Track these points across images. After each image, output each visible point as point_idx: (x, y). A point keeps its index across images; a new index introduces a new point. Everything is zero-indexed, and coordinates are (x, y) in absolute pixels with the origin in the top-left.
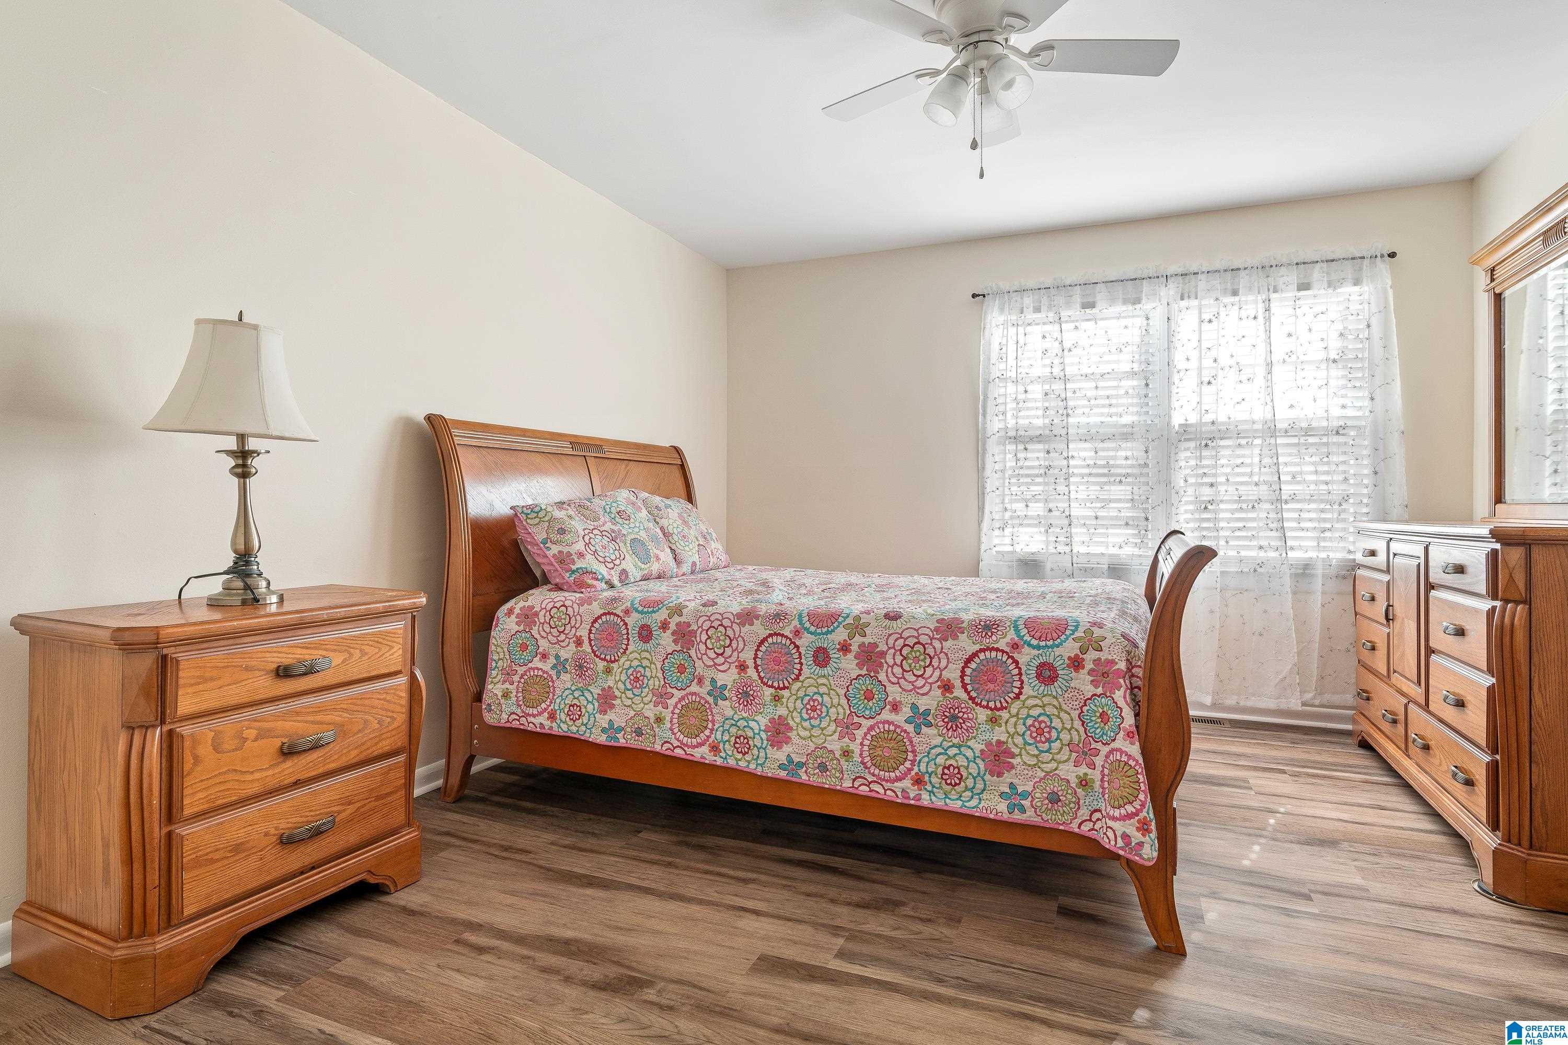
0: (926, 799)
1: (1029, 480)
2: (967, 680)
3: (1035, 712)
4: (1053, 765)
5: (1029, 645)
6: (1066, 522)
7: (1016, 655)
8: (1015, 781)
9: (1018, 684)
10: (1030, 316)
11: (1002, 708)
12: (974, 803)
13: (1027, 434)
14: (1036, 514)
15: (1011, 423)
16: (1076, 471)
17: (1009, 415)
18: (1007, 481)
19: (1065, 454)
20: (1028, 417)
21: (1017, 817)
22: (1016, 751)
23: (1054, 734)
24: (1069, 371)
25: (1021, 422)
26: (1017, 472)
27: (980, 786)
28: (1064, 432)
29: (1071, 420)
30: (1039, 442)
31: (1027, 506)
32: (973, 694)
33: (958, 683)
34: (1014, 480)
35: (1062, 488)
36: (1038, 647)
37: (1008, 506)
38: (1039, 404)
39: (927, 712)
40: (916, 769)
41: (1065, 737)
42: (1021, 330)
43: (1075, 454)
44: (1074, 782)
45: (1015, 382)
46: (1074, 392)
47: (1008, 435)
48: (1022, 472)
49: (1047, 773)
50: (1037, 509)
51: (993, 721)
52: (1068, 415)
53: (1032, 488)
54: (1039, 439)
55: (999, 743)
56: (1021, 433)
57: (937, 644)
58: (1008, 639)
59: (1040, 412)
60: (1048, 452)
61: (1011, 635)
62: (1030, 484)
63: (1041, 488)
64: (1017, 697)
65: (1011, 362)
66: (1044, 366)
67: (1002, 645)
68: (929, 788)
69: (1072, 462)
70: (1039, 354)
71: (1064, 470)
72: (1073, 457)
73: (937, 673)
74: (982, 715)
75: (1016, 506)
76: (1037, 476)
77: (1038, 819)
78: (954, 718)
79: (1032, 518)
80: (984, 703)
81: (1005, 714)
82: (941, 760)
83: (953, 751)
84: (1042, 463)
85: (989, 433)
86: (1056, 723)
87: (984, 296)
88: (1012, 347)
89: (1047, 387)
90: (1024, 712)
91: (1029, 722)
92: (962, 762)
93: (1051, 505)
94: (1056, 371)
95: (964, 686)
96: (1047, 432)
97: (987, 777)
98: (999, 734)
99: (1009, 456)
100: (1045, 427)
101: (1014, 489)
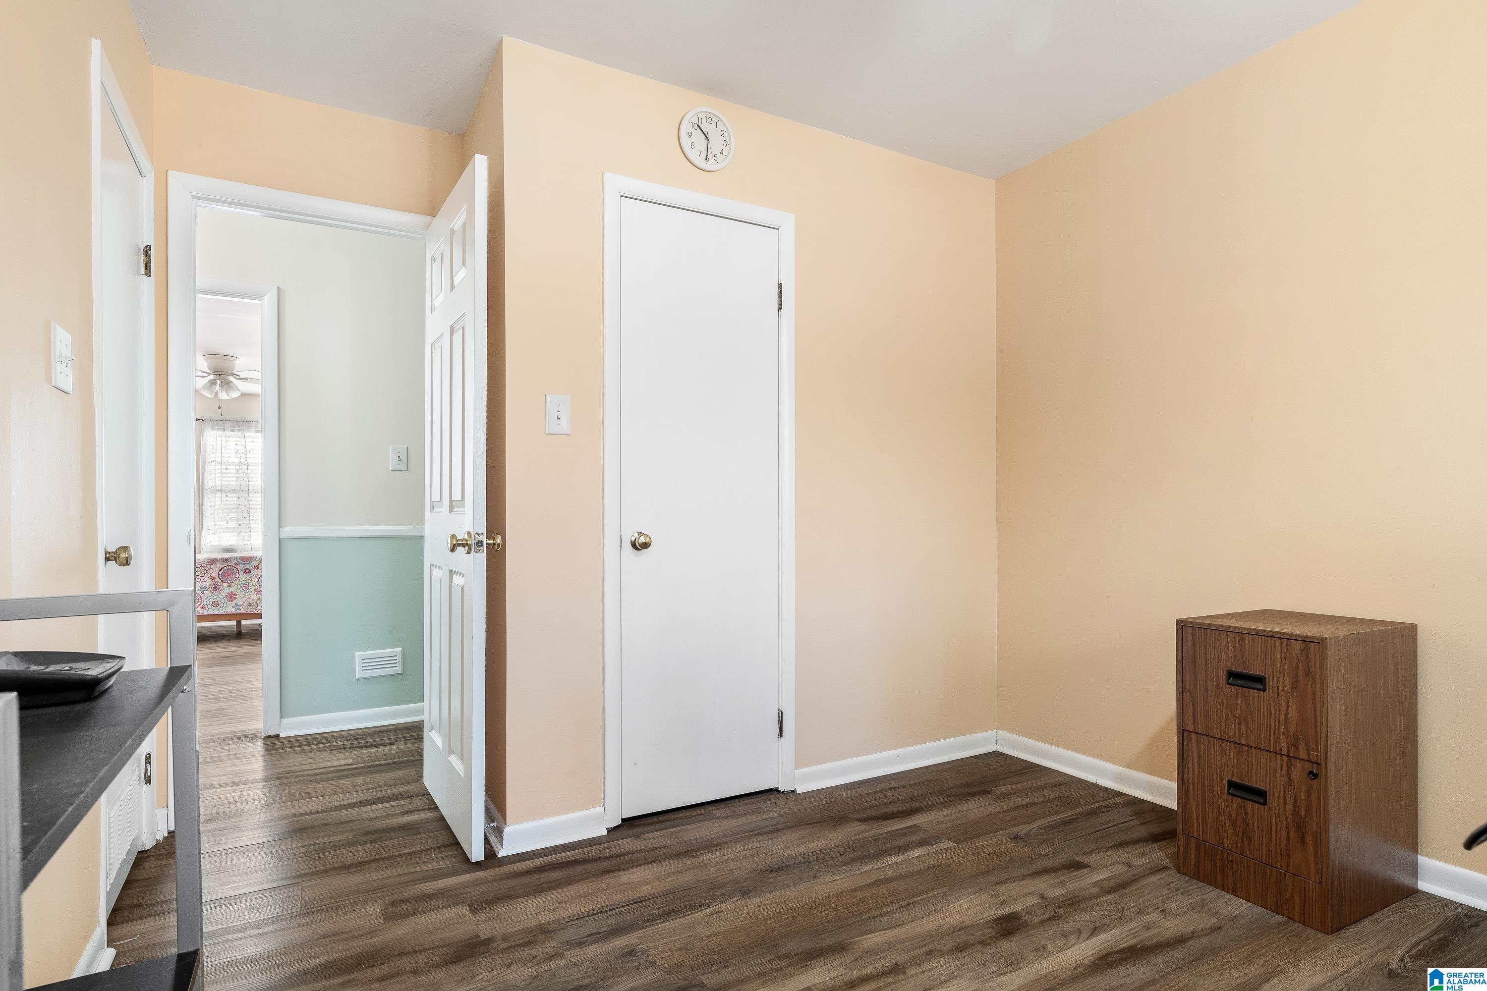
0: (206, 613)
1: (228, 511)
2: (220, 576)
3: (243, 582)
4: (250, 596)
5: (242, 564)
6: (248, 530)
7: (237, 567)
8: (237, 602)
9: (238, 575)
10: (229, 433)
11: (233, 582)
12: (223, 610)
13: (227, 489)
14: (232, 527)
15: (218, 483)
16: (253, 507)
17: (217, 479)
18: (216, 511)
19: (247, 499)
20: (228, 481)
21: (238, 612)
22: (238, 594)
23: (250, 587)
24: (250, 461)
25: (223, 483)
26: (222, 507)
27: (225, 605)
28: (247, 489)
29: (250, 483)
30: (234, 493)
31: (227, 523)
32: (222, 580)
33: (217, 577)
34: (220, 511)
35: (246, 515)
36: (244, 564)
37: (217, 523)
38: (233, 475)
39: (206, 587)
40: (202, 604)
41: (253, 588)
42: (224, 439)
43: (252, 499)
44: (256, 599)
45: (221, 464)
46: (252, 471)
47: (217, 489)
48: (224, 507)
49: (248, 598)
50: (232, 524)
51: (230, 586)
52: (249, 481)
53: (230, 514)
54: (234, 491)
55: (232, 592)
56: (223, 488)
57: (209, 566)
58: (234, 563)
59: (235, 479)
60: (239, 498)
61: (235, 561)
62: (229, 512)
63: (235, 515)
64: (238, 579)
65: (219, 454)
66: (236, 457)
67: (232, 564)
68: (207, 609)
69: (251, 503)
70: (234, 451)
71: (247, 506)
72: (251, 500)
73: (209, 575)
74: (226, 585)
75: (221, 523)
76: (232, 509)
77: (245, 611)
78: (216, 587)
79: (230, 529)
80: (226, 582)
81: (233, 584)
82: (211, 600)
83: (215, 597)
84: (235, 503)
85: (205, 487)
86: (250, 584)
87: (203, 420)
88: (219, 447)
89: (238, 467)
90: (240, 583)
91: (242, 585)
92: (219, 599)
93: (240, 523)
94: (243, 460)
95: (219, 578)
96: (238, 488)
97: (228, 602)
98: (232, 590)
99: (217, 499)
100: (237, 485)
101: (221, 515)
